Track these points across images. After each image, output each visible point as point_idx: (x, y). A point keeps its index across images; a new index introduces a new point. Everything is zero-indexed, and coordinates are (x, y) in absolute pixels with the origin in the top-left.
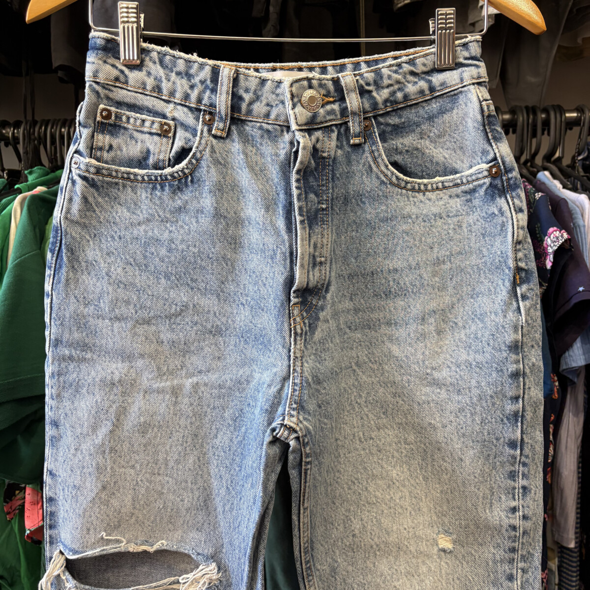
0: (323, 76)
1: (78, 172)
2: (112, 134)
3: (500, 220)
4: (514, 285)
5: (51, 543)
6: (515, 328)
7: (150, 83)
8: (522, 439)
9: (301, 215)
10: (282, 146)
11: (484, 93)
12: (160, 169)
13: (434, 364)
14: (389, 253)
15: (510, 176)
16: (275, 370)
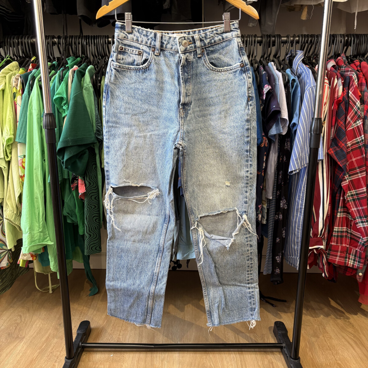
0: (189, 36)
1: (113, 67)
2: (123, 55)
3: (243, 81)
4: (248, 101)
5: (108, 184)
6: (248, 115)
7: (135, 38)
8: (250, 149)
9: (182, 80)
10: (176, 58)
11: (239, 40)
12: (138, 66)
13: (224, 127)
14: (210, 92)
15: (247, 67)
16: (175, 129)
